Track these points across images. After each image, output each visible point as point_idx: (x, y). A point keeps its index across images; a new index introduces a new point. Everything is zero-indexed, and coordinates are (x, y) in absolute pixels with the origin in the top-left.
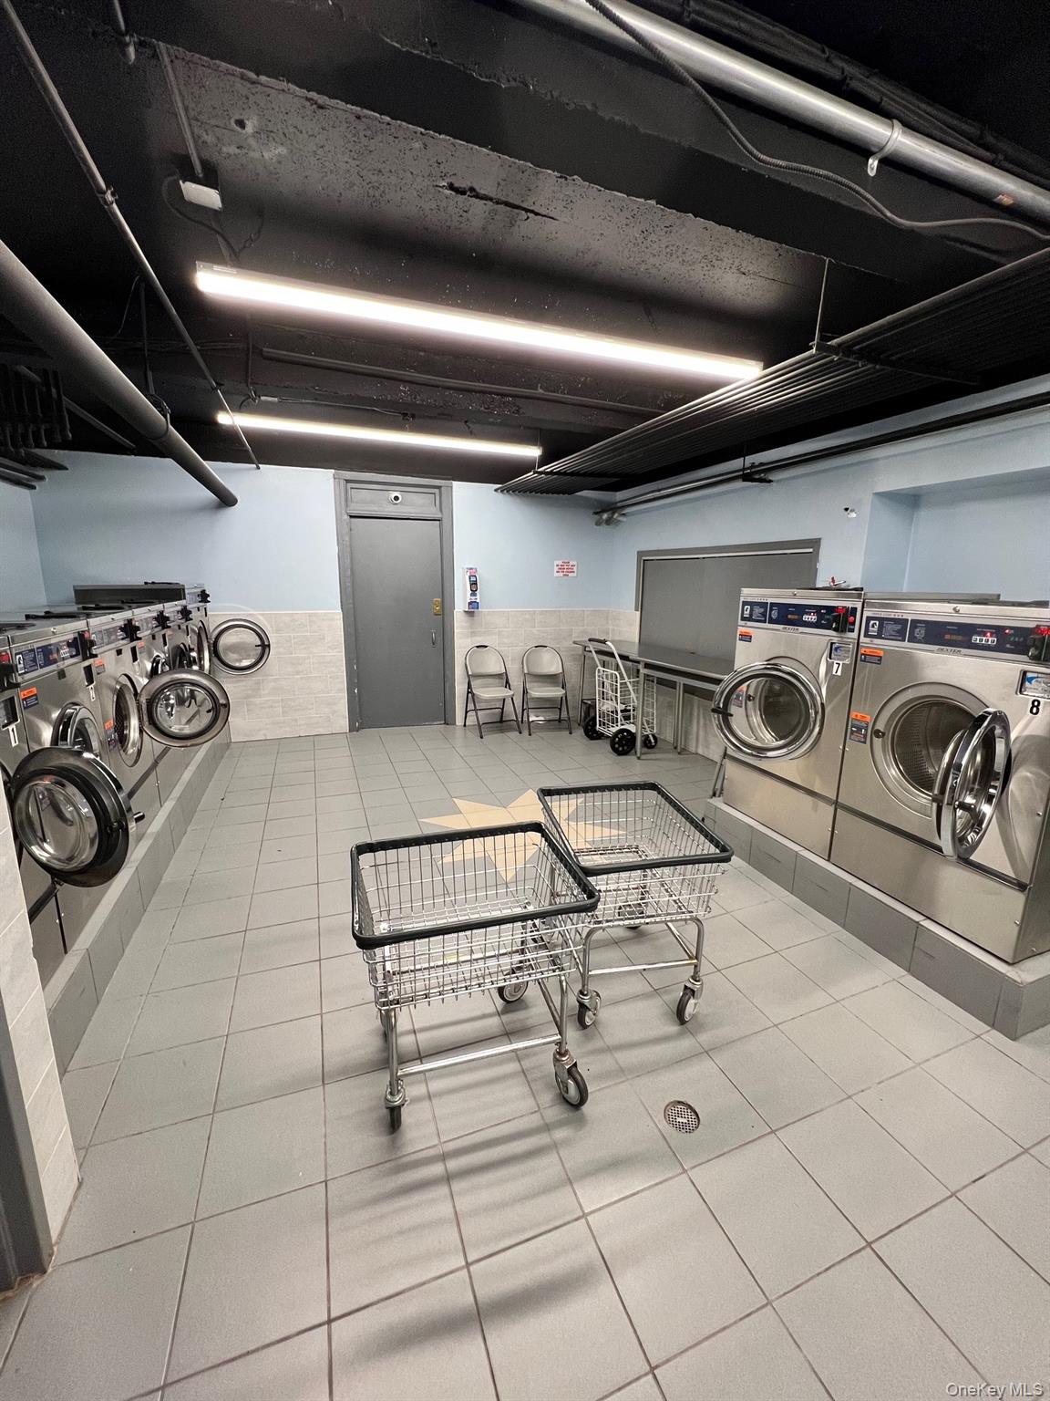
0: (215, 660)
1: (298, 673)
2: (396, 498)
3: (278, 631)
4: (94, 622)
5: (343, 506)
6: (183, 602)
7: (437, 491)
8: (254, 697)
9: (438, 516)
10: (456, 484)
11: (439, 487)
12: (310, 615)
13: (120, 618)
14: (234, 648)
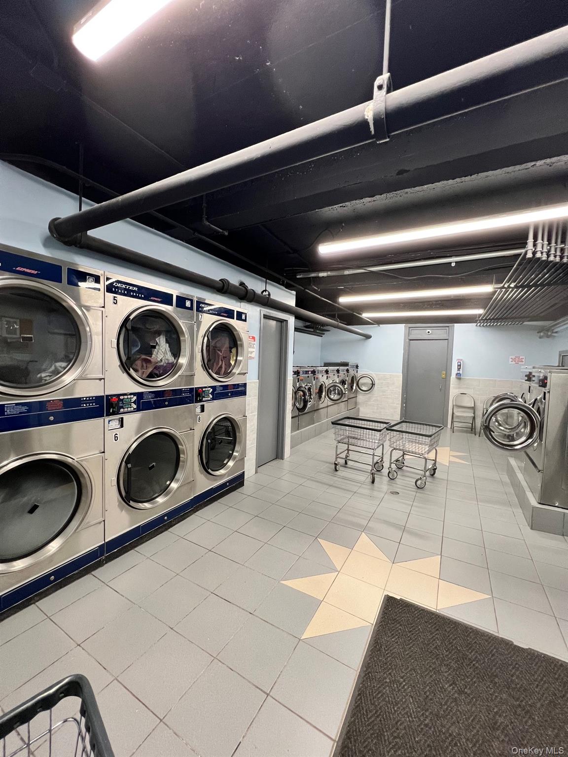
0: (357, 387)
1: (384, 395)
2: (429, 332)
3: (379, 380)
4: (330, 367)
5: (407, 336)
6: (348, 367)
7: (447, 328)
8: (368, 401)
9: (447, 338)
10: (455, 324)
11: (448, 327)
12: (390, 375)
13: (336, 368)
14: (364, 384)
